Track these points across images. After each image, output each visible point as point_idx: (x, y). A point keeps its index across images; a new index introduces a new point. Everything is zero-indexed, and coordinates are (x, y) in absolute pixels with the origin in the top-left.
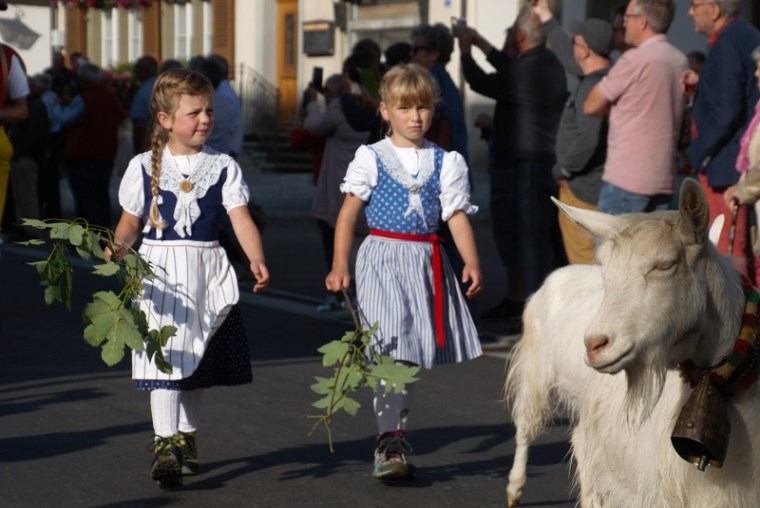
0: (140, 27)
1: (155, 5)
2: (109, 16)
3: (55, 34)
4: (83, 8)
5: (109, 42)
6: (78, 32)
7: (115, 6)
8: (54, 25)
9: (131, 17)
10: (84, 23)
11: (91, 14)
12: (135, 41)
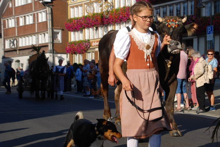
0: (82, 57)
1: (85, 53)
2: (77, 55)
3: (67, 59)
4: (72, 54)
5: (77, 60)
6: (71, 58)
7: (78, 54)
8: (67, 57)
9: (80, 55)
10: (72, 57)
11: (74, 55)
12: (81, 59)
